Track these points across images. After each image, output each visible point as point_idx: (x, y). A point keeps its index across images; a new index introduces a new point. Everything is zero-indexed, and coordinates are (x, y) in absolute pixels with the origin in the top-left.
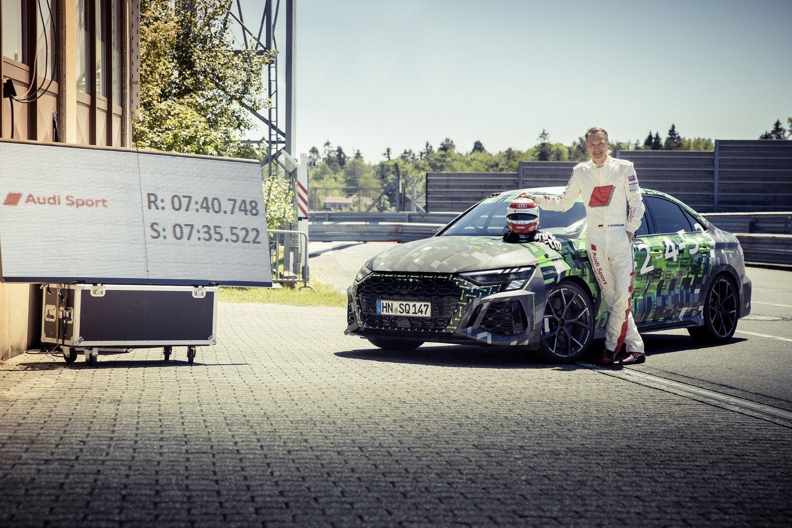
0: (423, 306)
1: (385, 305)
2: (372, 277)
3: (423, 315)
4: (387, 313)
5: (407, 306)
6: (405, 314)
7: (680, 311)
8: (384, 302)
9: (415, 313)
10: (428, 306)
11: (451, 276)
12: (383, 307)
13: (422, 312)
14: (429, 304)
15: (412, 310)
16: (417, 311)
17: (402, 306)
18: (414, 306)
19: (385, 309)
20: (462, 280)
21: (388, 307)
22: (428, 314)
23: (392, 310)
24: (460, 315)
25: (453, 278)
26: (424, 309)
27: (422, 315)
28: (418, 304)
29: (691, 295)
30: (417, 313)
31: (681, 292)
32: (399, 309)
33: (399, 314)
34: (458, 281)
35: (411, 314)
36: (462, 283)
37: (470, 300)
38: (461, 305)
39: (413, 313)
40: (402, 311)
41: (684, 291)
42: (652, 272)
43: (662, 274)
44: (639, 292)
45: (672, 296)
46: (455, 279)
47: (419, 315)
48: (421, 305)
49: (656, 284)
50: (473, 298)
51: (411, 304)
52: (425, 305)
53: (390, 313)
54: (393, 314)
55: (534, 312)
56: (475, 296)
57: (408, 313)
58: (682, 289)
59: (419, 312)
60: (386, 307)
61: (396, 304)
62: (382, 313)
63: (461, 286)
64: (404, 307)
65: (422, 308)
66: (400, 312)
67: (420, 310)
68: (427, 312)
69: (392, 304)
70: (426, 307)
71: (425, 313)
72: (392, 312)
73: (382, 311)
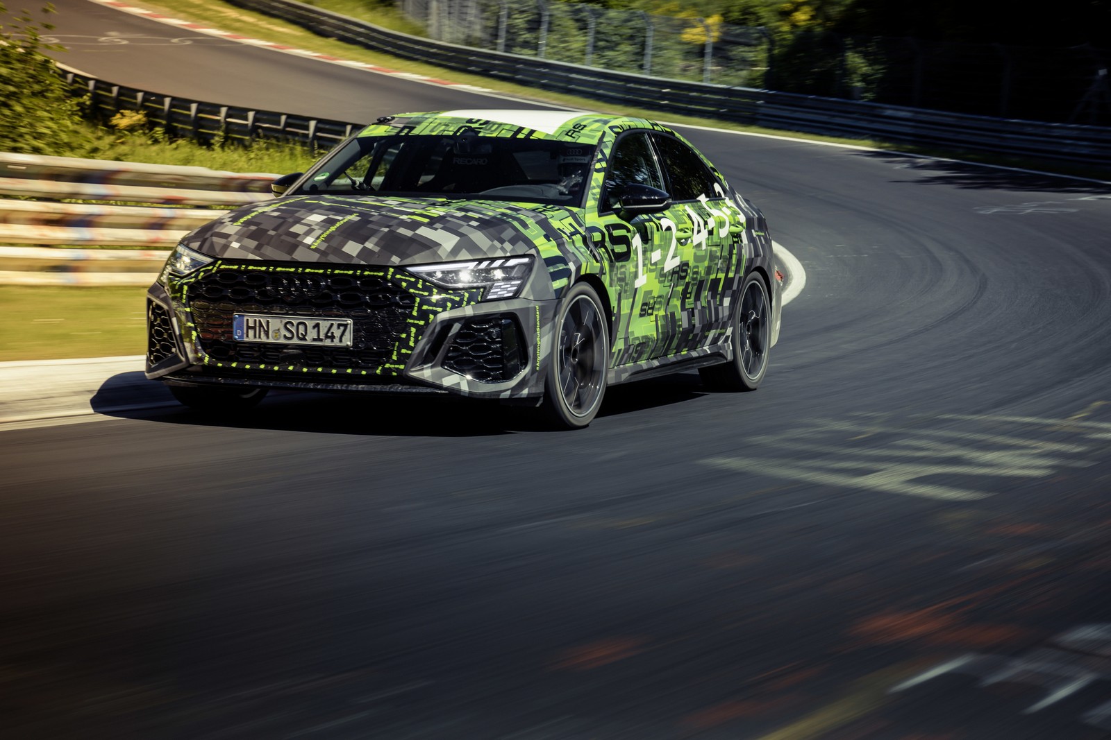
0: (335, 327)
1: (251, 324)
2: (219, 271)
3: (336, 343)
4: (257, 340)
5: (301, 329)
6: (295, 341)
7: (708, 336)
8: (251, 319)
9: (319, 339)
10: (346, 326)
11: (391, 270)
12: (249, 327)
13: (333, 337)
14: (350, 321)
15: (312, 334)
16: (322, 336)
17: (289, 326)
18: (317, 326)
19: (251, 333)
20: (413, 280)
21: (260, 327)
22: (348, 341)
23: (267, 333)
24: (412, 344)
25: (394, 274)
26: (337, 333)
27: (333, 344)
28: (324, 325)
29: (720, 308)
30: (321, 340)
31: (709, 302)
32: (284, 332)
33: (282, 341)
34: (405, 281)
35: (309, 342)
36: (414, 285)
37: (431, 317)
38: (414, 325)
39: (314, 340)
40: (289, 335)
41: (712, 301)
42: (678, 269)
43: (689, 271)
44: (660, 303)
45: (699, 310)
46: (398, 276)
47: (328, 343)
48: (332, 324)
49: (680, 289)
50: (435, 313)
51: (310, 324)
52: (339, 326)
53: (264, 339)
54: (271, 340)
55: (538, 339)
56: (440, 309)
57: (304, 339)
58: (709, 298)
59: (327, 337)
60: (254, 328)
61: (276, 323)
62: (246, 340)
63: (412, 291)
64: (293, 329)
65: (334, 330)
66: (285, 336)
67: (329, 334)
68: (343, 339)
69: (268, 322)
70: (342, 328)
71: (341, 341)
72: (268, 338)
73: (245, 335)
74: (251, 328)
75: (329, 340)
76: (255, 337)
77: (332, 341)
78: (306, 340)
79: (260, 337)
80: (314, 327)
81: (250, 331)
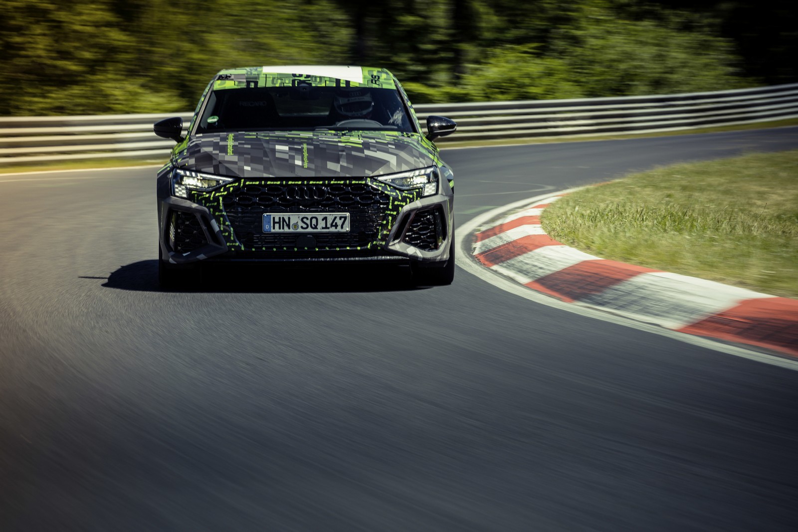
0: (338, 218)
1: (277, 220)
2: (245, 186)
3: (339, 229)
4: (281, 230)
5: (314, 221)
6: (310, 230)
8: (277, 216)
9: (326, 227)
10: (345, 218)
11: (369, 179)
12: (274, 223)
13: (336, 226)
14: (348, 214)
15: (322, 224)
16: (329, 225)
17: (305, 220)
18: (325, 219)
19: (277, 226)
20: (383, 185)
21: (282, 222)
22: (347, 228)
23: (289, 226)
24: (389, 227)
25: (372, 182)
26: (339, 222)
27: (336, 230)
28: (330, 216)
30: (329, 228)
32: (301, 224)
33: (300, 230)
34: (379, 186)
35: (319, 230)
36: (385, 189)
37: (400, 208)
38: (390, 215)
39: (323, 228)
40: (305, 226)
47: (333, 230)
48: (335, 218)
50: (402, 206)
51: (320, 216)
52: (341, 218)
53: (286, 230)
54: (291, 230)
56: (404, 204)
57: (316, 227)
59: (332, 225)
60: (279, 223)
61: (295, 218)
62: (273, 230)
63: (385, 192)
64: (308, 222)
65: (337, 220)
66: (302, 227)
67: (334, 224)
68: (344, 226)
69: (289, 218)
70: (343, 219)
71: (342, 227)
72: (289, 228)
73: (272, 228)
74: (277, 223)
75: (334, 228)
76: (280, 228)
77: (336, 228)
78: (317, 229)
79: (283, 228)
80: (323, 220)
81: (276, 225)
